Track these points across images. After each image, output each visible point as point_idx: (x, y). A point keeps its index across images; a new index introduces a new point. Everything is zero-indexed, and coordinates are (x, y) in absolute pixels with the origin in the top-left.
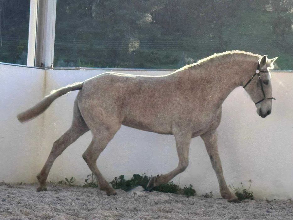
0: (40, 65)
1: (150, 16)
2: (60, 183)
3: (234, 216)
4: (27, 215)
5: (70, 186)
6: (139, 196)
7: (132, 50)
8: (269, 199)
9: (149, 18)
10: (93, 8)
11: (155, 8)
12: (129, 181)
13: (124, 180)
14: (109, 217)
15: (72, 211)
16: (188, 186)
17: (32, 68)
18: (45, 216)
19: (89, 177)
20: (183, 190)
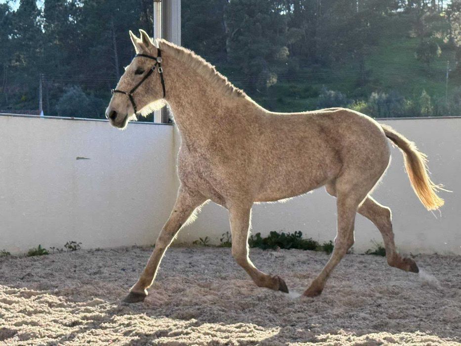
0: (168, 121)
1: (287, 49)
2: (195, 243)
3: (375, 278)
4: (158, 289)
5: (205, 245)
6: (276, 257)
7: (270, 85)
8: (414, 254)
9: (286, 52)
10: (227, 43)
11: (292, 41)
12: (266, 239)
13: (261, 238)
14: (243, 287)
15: (204, 281)
16: (328, 242)
17: (159, 124)
18: (176, 289)
19: (225, 236)
20: (323, 246)
